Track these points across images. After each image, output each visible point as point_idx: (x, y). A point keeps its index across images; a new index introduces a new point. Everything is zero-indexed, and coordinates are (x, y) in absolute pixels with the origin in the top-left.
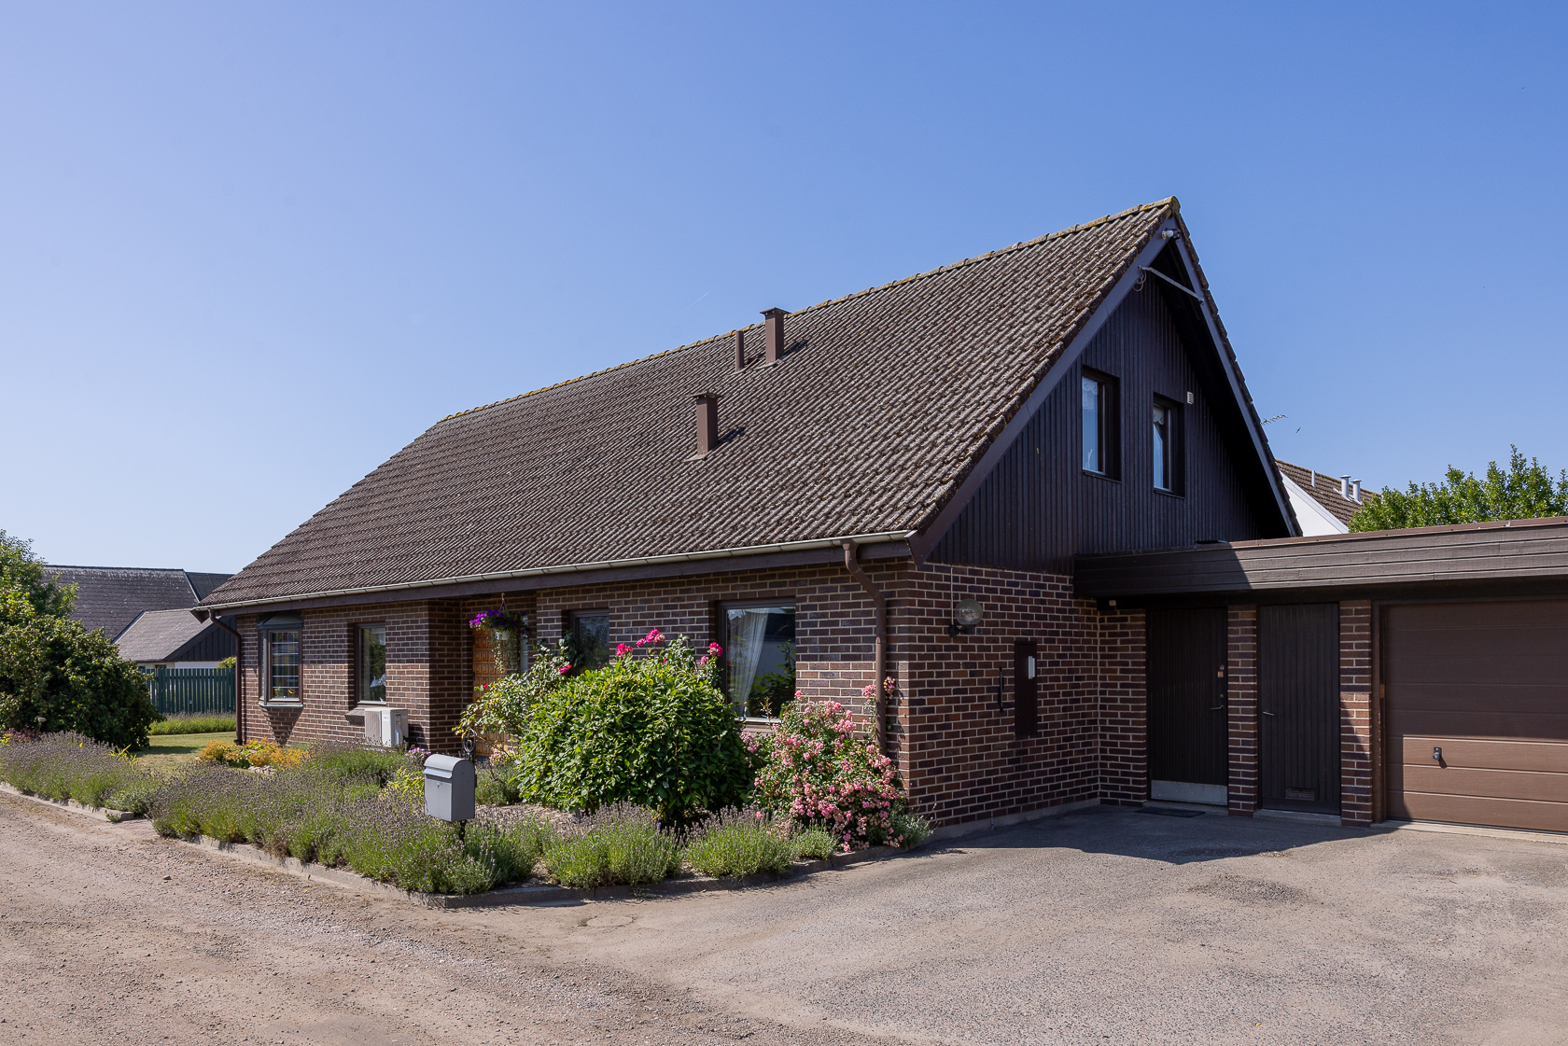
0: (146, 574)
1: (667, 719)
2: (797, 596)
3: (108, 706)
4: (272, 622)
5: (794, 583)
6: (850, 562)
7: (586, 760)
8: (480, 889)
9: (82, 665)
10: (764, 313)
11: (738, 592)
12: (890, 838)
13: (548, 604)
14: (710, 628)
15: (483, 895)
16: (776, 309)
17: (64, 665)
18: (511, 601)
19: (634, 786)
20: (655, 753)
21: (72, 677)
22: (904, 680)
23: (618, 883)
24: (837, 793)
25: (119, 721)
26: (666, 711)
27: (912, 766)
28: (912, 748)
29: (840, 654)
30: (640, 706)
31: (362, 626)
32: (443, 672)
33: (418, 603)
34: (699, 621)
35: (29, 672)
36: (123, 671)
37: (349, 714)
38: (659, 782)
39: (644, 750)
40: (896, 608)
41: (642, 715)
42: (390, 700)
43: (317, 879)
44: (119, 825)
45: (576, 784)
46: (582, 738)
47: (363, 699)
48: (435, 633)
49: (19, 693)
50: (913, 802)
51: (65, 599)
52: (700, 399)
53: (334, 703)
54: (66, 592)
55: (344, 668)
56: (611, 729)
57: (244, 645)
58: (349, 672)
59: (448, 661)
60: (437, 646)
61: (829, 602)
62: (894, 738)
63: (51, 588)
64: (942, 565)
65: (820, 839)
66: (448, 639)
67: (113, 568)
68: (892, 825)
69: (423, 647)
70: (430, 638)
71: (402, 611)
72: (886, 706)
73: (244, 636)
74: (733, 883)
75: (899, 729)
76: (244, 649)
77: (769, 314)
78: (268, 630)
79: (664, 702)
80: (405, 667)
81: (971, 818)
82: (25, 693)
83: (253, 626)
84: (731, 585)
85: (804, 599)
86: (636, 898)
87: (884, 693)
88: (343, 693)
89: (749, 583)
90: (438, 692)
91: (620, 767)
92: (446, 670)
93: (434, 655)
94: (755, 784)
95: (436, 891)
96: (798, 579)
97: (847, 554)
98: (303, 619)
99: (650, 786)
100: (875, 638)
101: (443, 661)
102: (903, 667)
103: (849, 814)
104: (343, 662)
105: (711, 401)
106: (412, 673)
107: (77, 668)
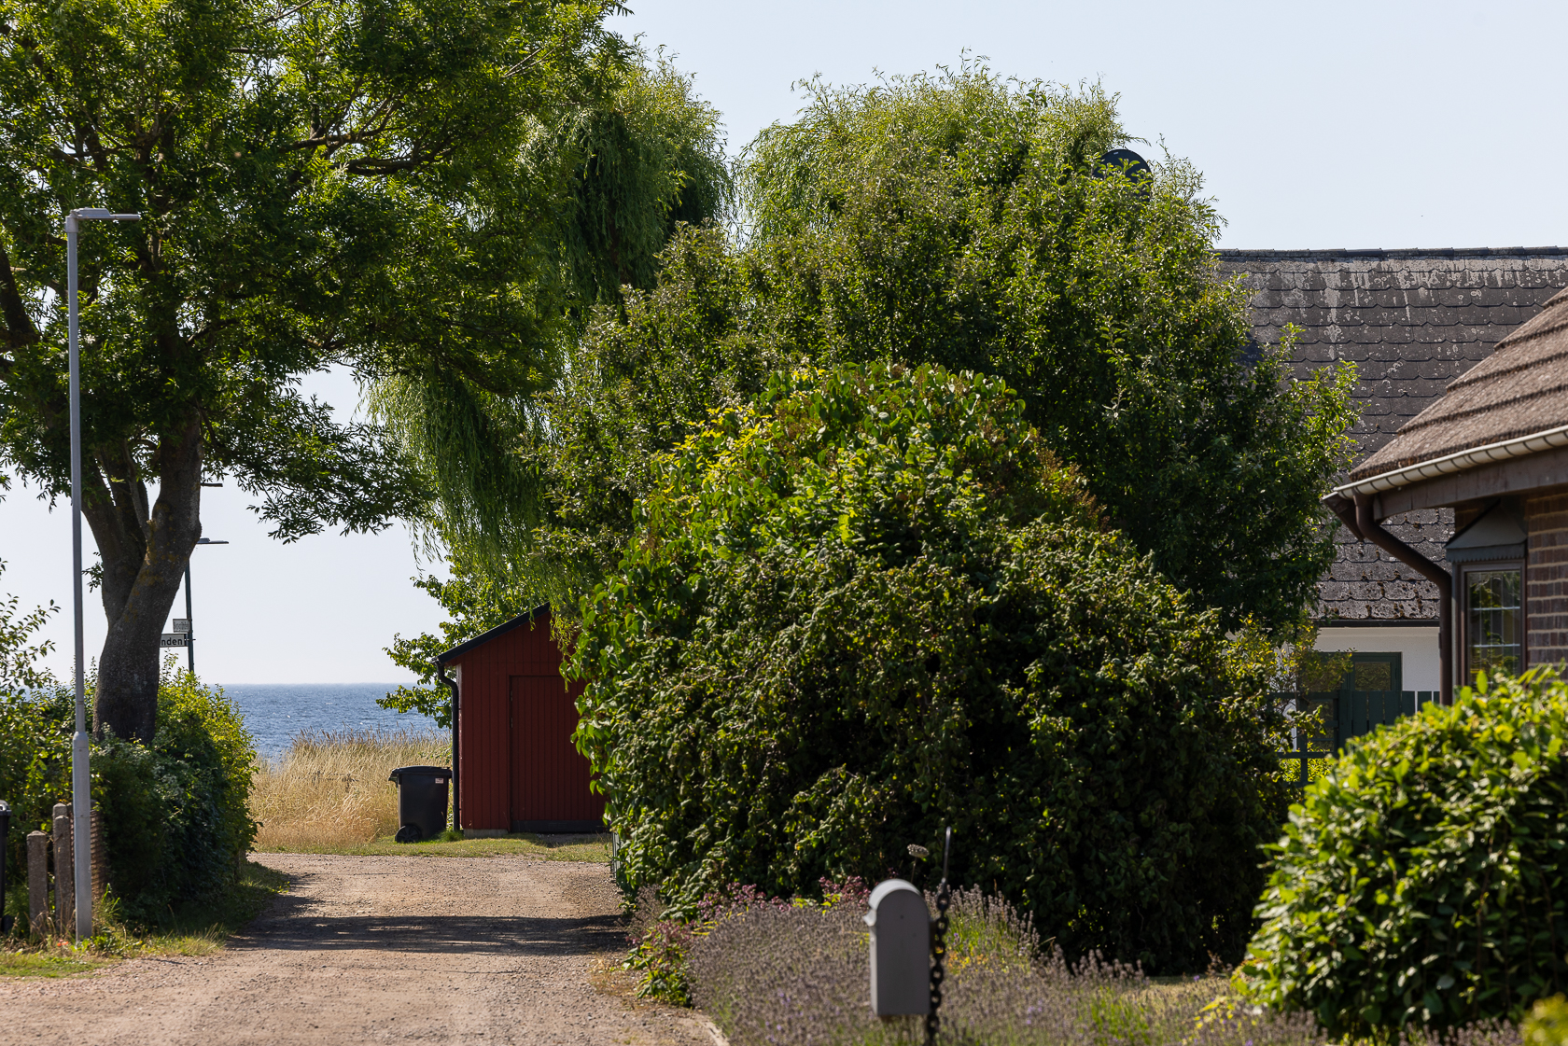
4: (1470, 538)
82: (904, 767)
107: (1054, 693)
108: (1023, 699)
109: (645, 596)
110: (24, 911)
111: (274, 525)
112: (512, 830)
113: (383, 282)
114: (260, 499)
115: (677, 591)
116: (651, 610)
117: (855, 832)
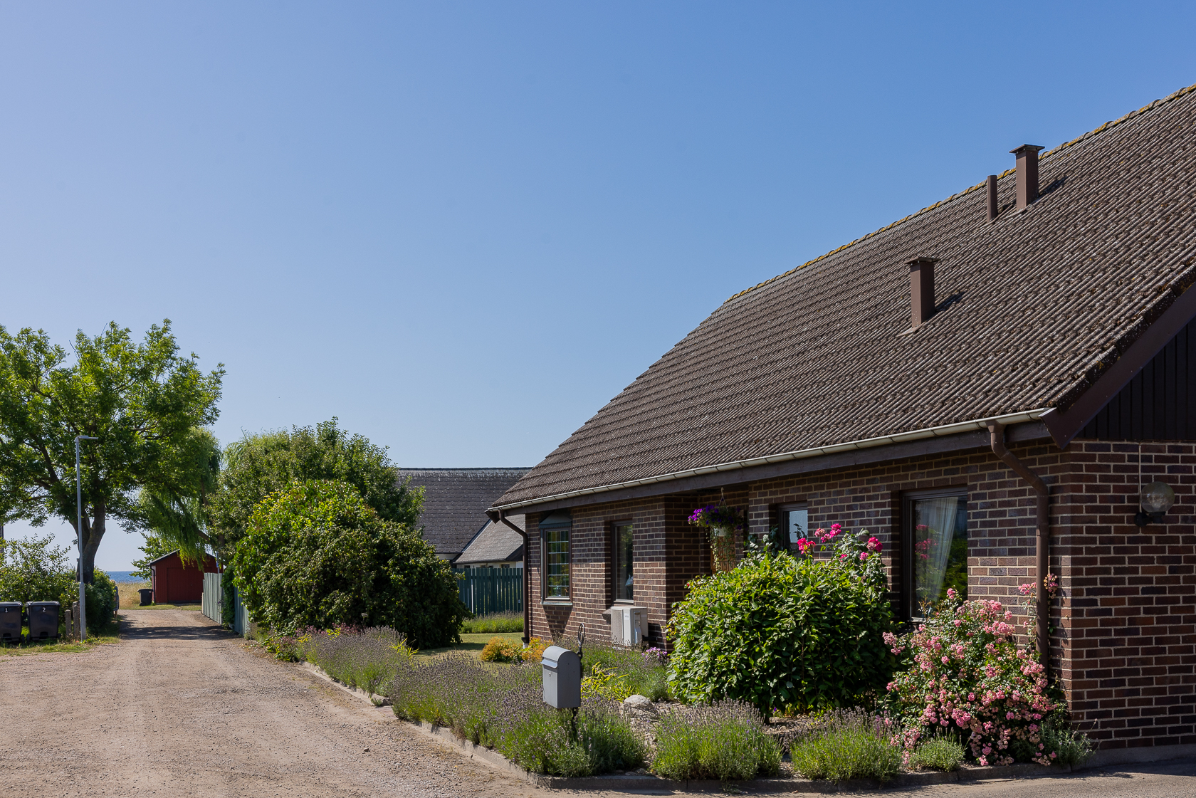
0: (501, 473)
1: (796, 617)
2: (969, 484)
3: (422, 604)
4: (548, 521)
5: (965, 470)
6: (995, 445)
7: (714, 655)
8: (581, 774)
9: (402, 565)
10: (1014, 152)
11: (916, 480)
12: (1040, 754)
13: (758, 498)
14: (892, 521)
15: (584, 779)
16: (1026, 146)
17: (387, 565)
18: (731, 496)
19: (758, 685)
20: (779, 653)
21: (393, 576)
22: (1066, 577)
23: (709, 777)
24: (978, 700)
25: (431, 617)
26: (797, 609)
27: (1075, 675)
28: (1074, 655)
29: (1007, 547)
30: (772, 604)
31: (618, 524)
32: (681, 571)
33: (654, 500)
34: (884, 513)
35: (358, 572)
36: (435, 570)
37: (605, 613)
38: (781, 683)
39: (769, 649)
40: (1059, 495)
41: (773, 614)
42: (636, 598)
43: (477, 758)
44: (381, 708)
45: (705, 680)
46: (715, 635)
47: (619, 598)
48: (671, 530)
49: (351, 591)
50: (1077, 716)
51: (414, 501)
52: (913, 265)
53: (595, 601)
54: (415, 495)
55: (601, 566)
56: (740, 627)
57: (530, 544)
58: (606, 571)
59: (686, 559)
60: (674, 544)
61: (997, 490)
62: (1056, 643)
63: (403, 491)
64: (1125, 443)
65: (947, 750)
66: (685, 536)
67: (472, 469)
68: (1042, 740)
69: (660, 545)
70: (666, 535)
71: (645, 508)
72: (1047, 605)
73: (531, 535)
74: (827, 786)
75: (1061, 633)
76: (530, 548)
77: (1019, 152)
78: (544, 529)
79: (797, 599)
80: (647, 565)
81: (1174, 741)
82: (356, 590)
83: (537, 526)
84: (910, 473)
85: (974, 488)
86: (725, 793)
87: (1044, 592)
88: (601, 591)
89: (926, 471)
90: (675, 591)
91: (744, 662)
92: (683, 568)
93: (671, 553)
94: (888, 688)
95: (545, 773)
96: (969, 465)
97: (992, 437)
98: (571, 518)
99: (772, 685)
100: (1035, 529)
101: (680, 559)
102: (1066, 562)
103: (988, 725)
104: (601, 561)
105: (925, 267)
106: (651, 571)
107: (397, 568)
108: (387, 570)
109: (256, 543)
110: (64, 632)
111: (125, 529)
112: (168, 603)
113: (157, 465)
114: (121, 522)
115: (266, 541)
116: (259, 547)
117: (342, 609)
